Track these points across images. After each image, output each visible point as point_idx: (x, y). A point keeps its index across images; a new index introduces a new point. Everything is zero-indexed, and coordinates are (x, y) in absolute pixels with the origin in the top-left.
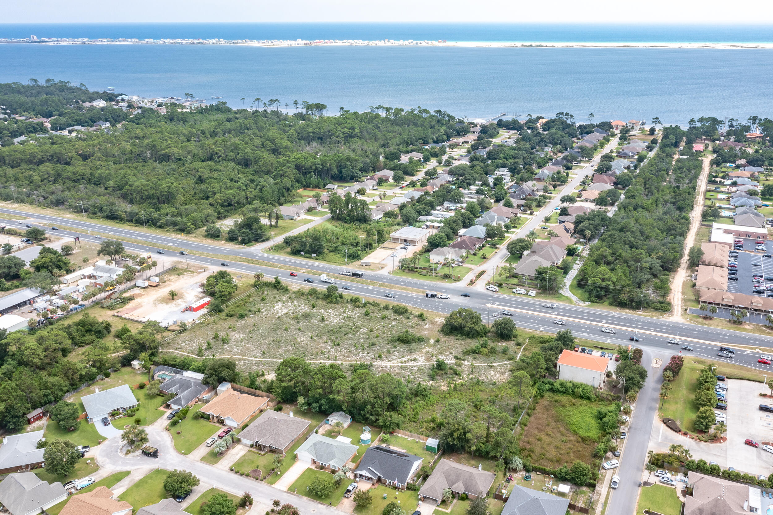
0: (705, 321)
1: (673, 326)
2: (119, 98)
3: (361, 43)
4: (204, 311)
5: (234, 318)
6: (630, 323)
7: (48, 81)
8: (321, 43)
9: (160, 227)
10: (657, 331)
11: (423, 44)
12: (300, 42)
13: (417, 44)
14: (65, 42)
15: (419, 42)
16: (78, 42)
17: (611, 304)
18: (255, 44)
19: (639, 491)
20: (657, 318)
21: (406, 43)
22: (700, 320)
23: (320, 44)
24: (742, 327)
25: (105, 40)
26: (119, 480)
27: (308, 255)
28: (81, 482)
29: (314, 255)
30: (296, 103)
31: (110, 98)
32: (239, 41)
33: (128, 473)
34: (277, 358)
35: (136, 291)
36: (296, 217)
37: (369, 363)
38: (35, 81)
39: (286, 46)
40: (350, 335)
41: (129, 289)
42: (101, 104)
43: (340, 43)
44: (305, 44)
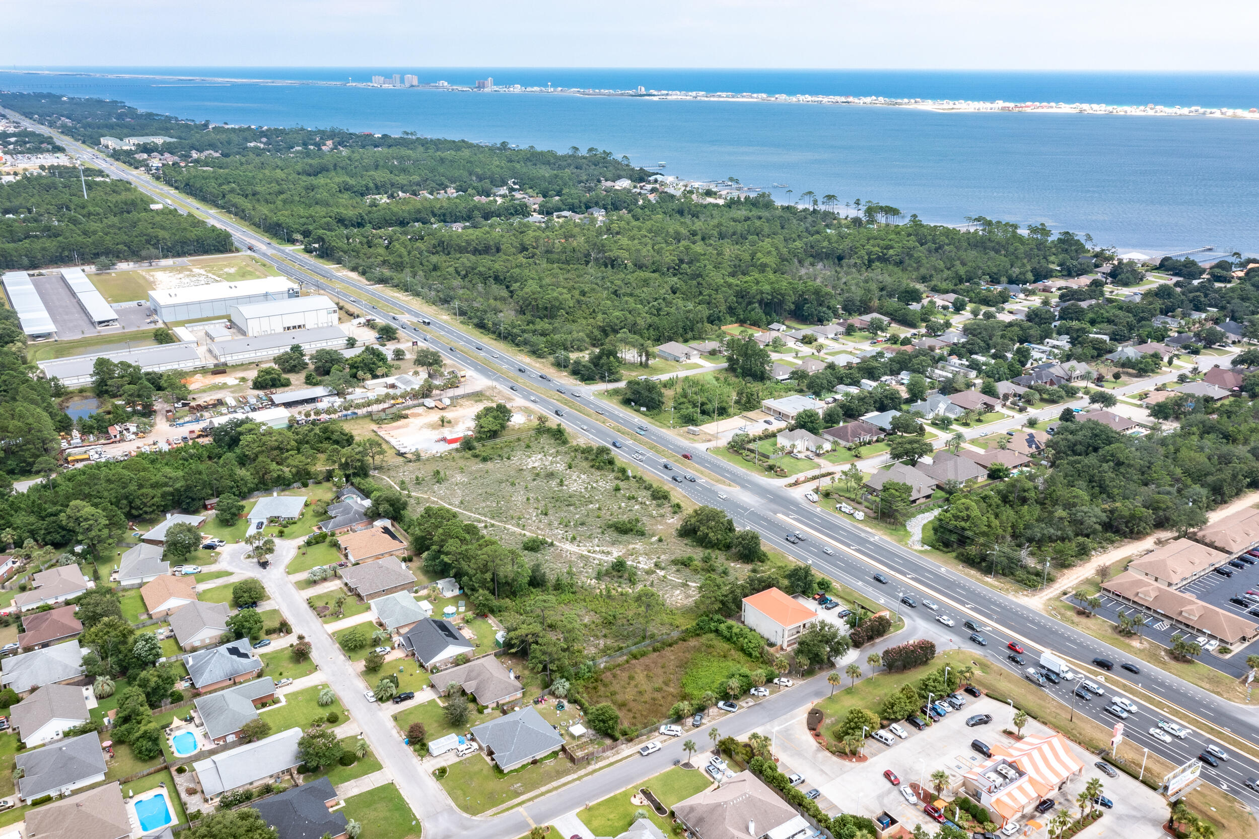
0: (1077, 619)
1: (1011, 610)
2: (652, 178)
3: (1100, 109)
4: (456, 445)
5: (477, 460)
6: (948, 588)
7: (591, 150)
8: (1032, 108)
9: (517, 345)
10: (974, 609)
11: (1217, 113)
12: (999, 105)
13: (1204, 113)
14: (676, 96)
15: (1209, 110)
16: (689, 96)
17: (957, 557)
18: (928, 106)
19: (668, 769)
20: (1003, 594)
21: (1185, 111)
22: (1070, 614)
23: (1029, 110)
24: (1127, 641)
25: (724, 94)
26: (218, 577)
27: (636, 407)
28: (188, 568)
29: (643, 409)
30: (857, 203)
31: (641, 177)
32: (906, 100)
33: (231, 574)
34: (471, 511)
35: (420, 410)
36: (683, 359)
37: (550, 541)
38: (576, 149)
39: (972, 110)
40: (572, 508)
41: (415, 406)
42: (624, 184)
43: (1066, 109)
44: (1003, 108)
